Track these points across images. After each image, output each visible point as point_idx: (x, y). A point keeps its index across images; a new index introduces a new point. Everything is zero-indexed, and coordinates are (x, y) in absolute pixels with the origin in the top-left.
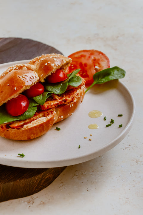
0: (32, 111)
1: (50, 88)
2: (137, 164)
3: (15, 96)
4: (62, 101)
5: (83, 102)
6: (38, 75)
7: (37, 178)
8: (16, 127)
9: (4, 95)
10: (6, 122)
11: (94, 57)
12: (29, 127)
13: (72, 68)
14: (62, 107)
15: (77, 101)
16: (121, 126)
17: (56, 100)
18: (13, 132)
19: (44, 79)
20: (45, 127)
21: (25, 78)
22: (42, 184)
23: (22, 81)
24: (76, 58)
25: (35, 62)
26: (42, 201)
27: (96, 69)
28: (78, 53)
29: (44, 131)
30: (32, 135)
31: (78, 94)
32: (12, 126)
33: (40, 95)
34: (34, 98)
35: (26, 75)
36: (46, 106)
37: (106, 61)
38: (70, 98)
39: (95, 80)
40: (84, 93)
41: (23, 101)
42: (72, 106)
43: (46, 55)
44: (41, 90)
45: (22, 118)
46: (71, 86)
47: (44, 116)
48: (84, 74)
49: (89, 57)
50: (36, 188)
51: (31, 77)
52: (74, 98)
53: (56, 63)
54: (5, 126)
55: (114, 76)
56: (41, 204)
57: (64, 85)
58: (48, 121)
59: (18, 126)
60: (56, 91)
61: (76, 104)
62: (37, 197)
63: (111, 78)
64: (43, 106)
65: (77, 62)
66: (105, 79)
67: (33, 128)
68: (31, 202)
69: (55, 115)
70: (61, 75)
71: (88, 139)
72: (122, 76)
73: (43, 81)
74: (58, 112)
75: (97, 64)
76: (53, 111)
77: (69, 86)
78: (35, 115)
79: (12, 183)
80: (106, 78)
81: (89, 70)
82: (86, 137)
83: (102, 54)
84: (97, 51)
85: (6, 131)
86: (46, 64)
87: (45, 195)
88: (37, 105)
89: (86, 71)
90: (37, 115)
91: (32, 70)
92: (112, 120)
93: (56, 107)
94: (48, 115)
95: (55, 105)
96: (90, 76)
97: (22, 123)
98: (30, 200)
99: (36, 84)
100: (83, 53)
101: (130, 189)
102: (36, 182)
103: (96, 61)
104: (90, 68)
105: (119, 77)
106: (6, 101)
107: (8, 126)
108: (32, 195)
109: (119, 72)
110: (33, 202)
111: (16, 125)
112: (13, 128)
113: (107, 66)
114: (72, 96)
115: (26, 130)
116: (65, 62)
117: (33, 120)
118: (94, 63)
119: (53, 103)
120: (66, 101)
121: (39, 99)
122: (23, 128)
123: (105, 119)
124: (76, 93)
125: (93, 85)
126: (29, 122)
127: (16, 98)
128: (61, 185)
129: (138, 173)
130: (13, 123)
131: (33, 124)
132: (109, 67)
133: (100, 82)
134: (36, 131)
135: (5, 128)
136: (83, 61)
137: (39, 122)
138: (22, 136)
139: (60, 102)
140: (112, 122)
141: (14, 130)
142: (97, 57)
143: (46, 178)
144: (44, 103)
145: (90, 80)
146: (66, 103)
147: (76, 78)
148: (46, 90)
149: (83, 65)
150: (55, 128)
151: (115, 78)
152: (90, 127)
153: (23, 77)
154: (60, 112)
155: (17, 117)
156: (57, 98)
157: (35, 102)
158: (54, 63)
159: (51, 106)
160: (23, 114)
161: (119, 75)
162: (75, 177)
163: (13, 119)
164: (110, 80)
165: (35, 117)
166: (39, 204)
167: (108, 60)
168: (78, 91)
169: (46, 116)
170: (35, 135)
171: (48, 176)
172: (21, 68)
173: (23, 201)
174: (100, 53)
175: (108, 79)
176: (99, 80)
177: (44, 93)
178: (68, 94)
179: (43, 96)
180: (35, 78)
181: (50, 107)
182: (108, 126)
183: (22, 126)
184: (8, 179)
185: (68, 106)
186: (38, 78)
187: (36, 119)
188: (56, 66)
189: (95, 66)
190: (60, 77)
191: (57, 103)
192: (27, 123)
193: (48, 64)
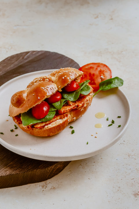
0: (51, 115)
1: (66, 96)
2: (129, 157)
3: (39, 103)
4: (75, 106)
5: (91, 105)
6: (57, 86)
7: (50, 169)
8: (39, 128)
9: (30, 103)
10: (32, 124)
11: (100, 69)
12: (49, 128)
13: (84, 77)
14: (75, 111)
15: (86, 106)
16: (119, 126)
17: (70, 105)
18: (36, 131)
19: (62, 89)
20: (61, 127)
21: (46, 89)
22: (53, 173)
23: (44, 92)
24: (87, 69)
25: (55, 74)
26: (53, 186)
27: (101, 78)
28: (88, 65)
29: (60, 130)
30: (52, 133)
31: (87, 100)
32: (35, 126)
33: (58, 101)
34: (54, 104)
35: (48, 86)
36: (62, 111)
37: (109, 72)
38: (81, 104)
39: (100, 87)
40: (92, 98)
41: (44, 106)
42: (82, 110)
43: (63, 69)
44: (59, 97)
45: (44, 120)
46: (82, 94)
47: (61, 118)
48: (92, 82)
49: (97, 69)
50: (49, 176)
51: (52, 88)
52: (84, 103)
53: (71, 77)
54: (30, 126)
55: (115, 85)
56: (52, 189)
57: (77, 93)
58: (64, 123)
59: (40, 127)
60: (70, 99)
61: (85, 109)
62: (50, 183)
63: (113, 86)
64: (60, 111)
65: (87, 72)
66: (108, 87)
67: (52, 128)
68: (45, 187)
69: (69, 117)
70: (75, 86)
71: (94, 136)
72: (121, 84)
73: (60, 90)
74: (72, 115)
75: (102, 75)
76: (68, 115)
77: (81, 94)
78: (54, 118)
79: (30, 173)
80: (109, 85)
81: (96, 79)
82: (92, 135)
83: (106, 66)
84: (102, 64)
85: (31, 130)
86: (63, 78)
87: (56, 181)
88: (55, 110)
89: (94, 80)
90: (55, 117)
91: (53, 82)
92: (112, 120)
93: (70, 111)
94: (64, 117)
95: (69, 110)
96: (96, 84)
97: (44, 124)
98: (44, 185)
99: (55, 93)
100: (91, 65)
101: (122, 179)
102: (49, 171)
103: (101, 72)
104: (97, 77)
105: (119, 85)
106: (32, 107)
107: (33, 126)
108: (46, 181)
109: (119, 81)
110: (46, 187)
111: (39, 126)
112: (37, 128)
113: (110, 76)
114: (82, 102)
115: (47, 130)
116: (78, 75)
117: (53, 122)
118: (100, 73)
119: (68, 108)
120: (78, 106)
121: (57, 104)
122: (44, 128)
123: (107, 120)
124: (86, 100)
125: (99, 91)
126: (49, 123)
127: (40, 104)
128: (69, 173)
129: (130, 165)
130: (37, 124)
131: (52, 125)
132: (111, 77)
133: (104, 89)
134: (54, 130)
135: (31, 128)
136: (92, 72)
137: (57, 123)
138: (44, 134)
139: (73, 107)
140: (113, 122)
141: (37, 129)
142: (102, 69)
143: (57, 168)
144: (61, 109)
145: (96, 86)
146: (78, 108)
147: (86, 87)
148: (62, 98)
149: (92, 75)
150: (69, 127)
151: (115, 86)
152: (96, 126)
153: (45, 88)
154: (74, 115)
155: (40, 119)
156: (71, 104)
157: (54, 108)
158: (70, 77)
159: (67, 111)
160: (45, 117)
161: (119, 84)
162: (80, 166)
163: (37, 121)
164: (112, 88)
165: (54, 120)
166: (51, 189)
167: (111, 71)
168: (87, 98)
169: (62, 118)
170: (54, 133)
171: (59, 166)
172: (44, 79)
173: (38, 186)
174: (105, 66)
175: (110, 87)
176: (104, 87)
177: (61, 100)
178: (80, 101)
179: (61, 102)
180: (54, 89)
181: (65, 112)
182: (109, 126)
183: (44, 127)
184: (27, 169)
185: (79, 110)
186: (57, 89)
187: (54, 121)
188: (71, 79)
189: (100, 76)
190: (74, 87)
191: (71, 108)
192: (47, 125)
193: (64, 77)
